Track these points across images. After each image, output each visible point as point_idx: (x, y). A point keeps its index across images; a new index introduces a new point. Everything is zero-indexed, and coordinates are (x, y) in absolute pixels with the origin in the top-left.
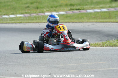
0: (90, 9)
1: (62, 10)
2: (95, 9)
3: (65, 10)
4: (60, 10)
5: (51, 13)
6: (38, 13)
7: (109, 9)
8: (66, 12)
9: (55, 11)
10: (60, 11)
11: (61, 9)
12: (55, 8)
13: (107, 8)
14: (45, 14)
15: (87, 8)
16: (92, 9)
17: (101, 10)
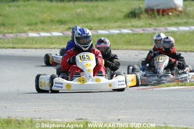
0: (102, 29)
1: (55, 29)
2: (109, 29)
3: (61, 29)
4: (52, 29)
5: (39, 34)
6: (16, 33)
7: (133, 29)
8: (63, 33)
9: (43, 30)
10: (53, 32)
11: (53, 27)
12: (41, 26)
13: (131, 29)
14: (28, 35)
15: (96, 27)
16: (105, 28)
17: (120, 31)
